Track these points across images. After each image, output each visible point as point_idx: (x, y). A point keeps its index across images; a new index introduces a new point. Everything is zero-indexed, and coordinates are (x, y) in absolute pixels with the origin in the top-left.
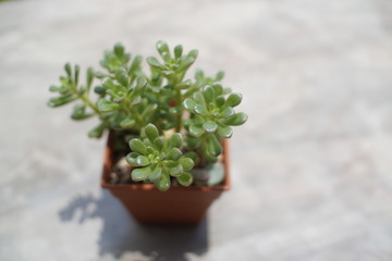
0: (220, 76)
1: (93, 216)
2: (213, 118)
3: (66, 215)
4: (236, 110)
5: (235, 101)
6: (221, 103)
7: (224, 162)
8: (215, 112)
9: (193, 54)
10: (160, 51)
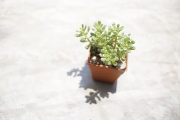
0: (129, 35)
1: (79, 75)
2: (126, 47)
3: (70, 74)
4: (133, 45)
5: (133, 43)
6: (129, 43)
7: (126, 63)
8: (127, 45)
9: (122, 27)
10: (113, 25)
